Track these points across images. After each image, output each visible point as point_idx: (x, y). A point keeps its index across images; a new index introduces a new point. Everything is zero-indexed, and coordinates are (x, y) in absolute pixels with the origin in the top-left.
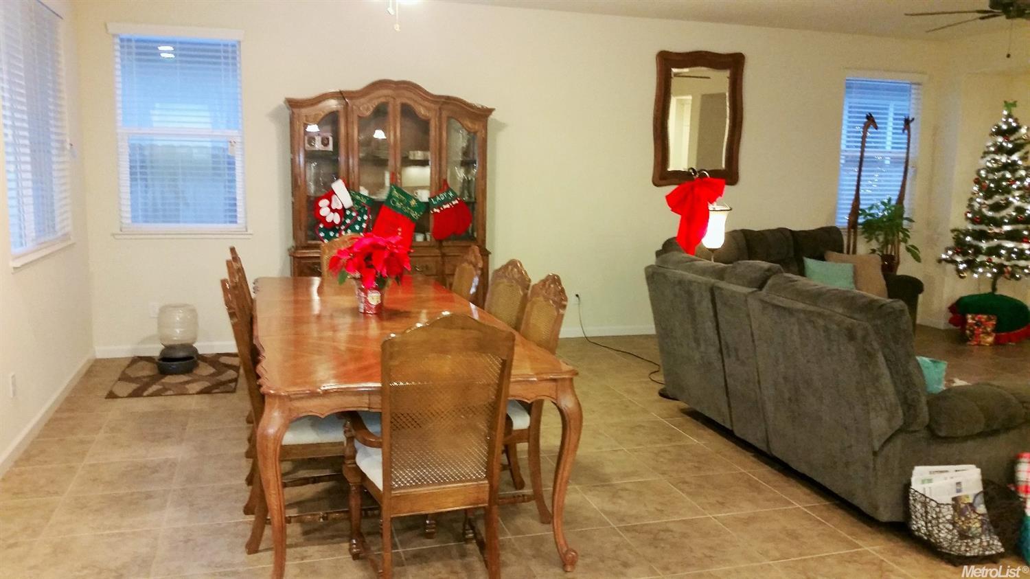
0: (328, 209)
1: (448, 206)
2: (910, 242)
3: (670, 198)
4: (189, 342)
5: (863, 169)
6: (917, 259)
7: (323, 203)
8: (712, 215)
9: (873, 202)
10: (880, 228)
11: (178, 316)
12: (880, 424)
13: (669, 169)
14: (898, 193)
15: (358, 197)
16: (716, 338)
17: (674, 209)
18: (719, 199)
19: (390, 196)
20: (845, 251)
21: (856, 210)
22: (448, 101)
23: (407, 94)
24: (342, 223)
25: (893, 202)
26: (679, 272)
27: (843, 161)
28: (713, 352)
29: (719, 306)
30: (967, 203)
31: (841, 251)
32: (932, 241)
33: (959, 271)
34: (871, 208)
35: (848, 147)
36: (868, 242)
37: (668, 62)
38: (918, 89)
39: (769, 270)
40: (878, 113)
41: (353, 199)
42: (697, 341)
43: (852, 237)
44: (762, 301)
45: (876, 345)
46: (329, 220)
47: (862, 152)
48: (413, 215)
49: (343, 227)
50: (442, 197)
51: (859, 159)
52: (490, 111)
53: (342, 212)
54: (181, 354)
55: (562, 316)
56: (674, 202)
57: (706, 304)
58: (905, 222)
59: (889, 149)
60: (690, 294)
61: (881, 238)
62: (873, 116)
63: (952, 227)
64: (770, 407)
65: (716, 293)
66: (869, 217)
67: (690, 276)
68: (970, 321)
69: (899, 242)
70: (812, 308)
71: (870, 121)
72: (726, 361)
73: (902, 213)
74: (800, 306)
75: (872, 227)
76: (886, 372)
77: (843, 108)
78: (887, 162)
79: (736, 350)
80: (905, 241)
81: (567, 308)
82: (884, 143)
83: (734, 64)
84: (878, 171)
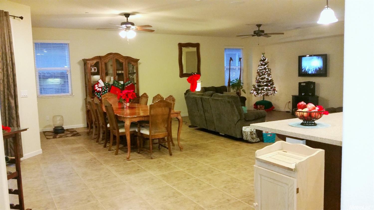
0: (97, 87)
1: (129, 85)
2: (243, 89)
3: (188, 80)
4: (61, 125)
5: (230, 71)
6: (245, 93)
7: (96, 86)
8: (198, 83)
9: (233, 79)
10: (236, 86)
11: (58, 118)
12: (236, 119)
13: (184, 73)
14: (239, 77)
15: (106, 84)
16: (203, 109)
17: (189, 82)
18: (199, 79)
19: (114, 83)
20: (228, 91)
21: (229, 82)
22: (128, 58)
23: (117, 56)
24: (102, 91)
25: (238, 79)
26: (193, 96)
27: (225, 69)
28: (202, 113)
29: (203, 101)
30: (255, 78)
31: (227, 91)
32: (248, 88)
33: (255, 95)
34: (233, 81)
35: (226, 66)
36: (233, 89)
37: (181, 46)
38: (242, 50)
39: (213, 93)
40: (232, 57)
41: (104, 84)
42: (198, 111)
43: (229, 88)
44: (212, 99)
45: (234, 104)
46: (98, 90)
47: (230, 67)
48: (120, 88)
49: (102, 92)
50: (127, 83)
51: (229, 69)
52: (139, 60)
53: (101, 88)
54: (60, 128)
55: (174, 103)
56: (189, 81)
57: (200, 102)
58: (241, 84)
59: (237, 66)
60: (196, 100)
61: (236, 88)
62: (232, 58)
63: (253, 84)
64: (215, 121)
65: (202, 99)
66: (233, 83)
67: (196, 96)
68: (258, 107)
69: (240, 89)
70: (222, 98)
71: (231, 59)
72: (205, 113)
73: (241, 82)
74: (220, 98)
75: (234, 86)
76: (236, 109)
77: (224, 55)
78: (237, 69)
79: (207, 110)
80: (242, 89)
81: (176, 101)
82: (236, 64)
83: (197, 46)
84: (235, 72)
